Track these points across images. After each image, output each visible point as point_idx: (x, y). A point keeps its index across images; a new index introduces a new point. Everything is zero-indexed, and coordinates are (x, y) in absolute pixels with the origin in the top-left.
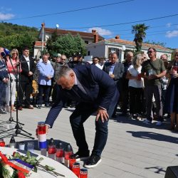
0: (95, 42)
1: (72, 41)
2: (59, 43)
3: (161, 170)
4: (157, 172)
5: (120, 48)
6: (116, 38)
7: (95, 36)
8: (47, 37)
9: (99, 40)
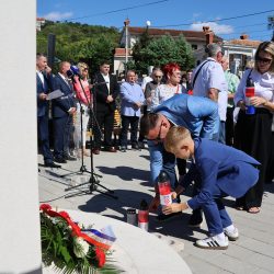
2: (152, 49)
5: (248, 54)
6: (242, 38)
7: (208, 36)
8: (133, 41)
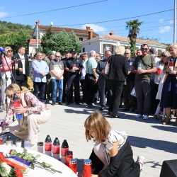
0: (89, 38)
1: (66, 38)
2: (54, 40)
3: (157, 164)
4: (153, 167)
5: (114, 44)
6: (111, 34)
7: (89, 32)
8: (42, 34)
9: (94, 37)
